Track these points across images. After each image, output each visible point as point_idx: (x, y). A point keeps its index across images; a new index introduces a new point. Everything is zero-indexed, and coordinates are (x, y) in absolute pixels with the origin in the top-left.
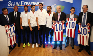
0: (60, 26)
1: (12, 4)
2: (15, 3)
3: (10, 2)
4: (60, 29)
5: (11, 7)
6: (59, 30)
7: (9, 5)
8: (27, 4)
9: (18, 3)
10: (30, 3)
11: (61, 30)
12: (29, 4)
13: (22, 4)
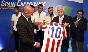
0: (59, 30)
1: (6, 4)
2: (9, 3)
3: (3, 2)
4: (58, 36)
5: (5, 8)
6: (56, 37)
7: (3, 5)
8: (24, 4)
9: (13, 2)
10: (29, 3)
11: (59, 38)
12: (27, 4)
13: (19, 4)
